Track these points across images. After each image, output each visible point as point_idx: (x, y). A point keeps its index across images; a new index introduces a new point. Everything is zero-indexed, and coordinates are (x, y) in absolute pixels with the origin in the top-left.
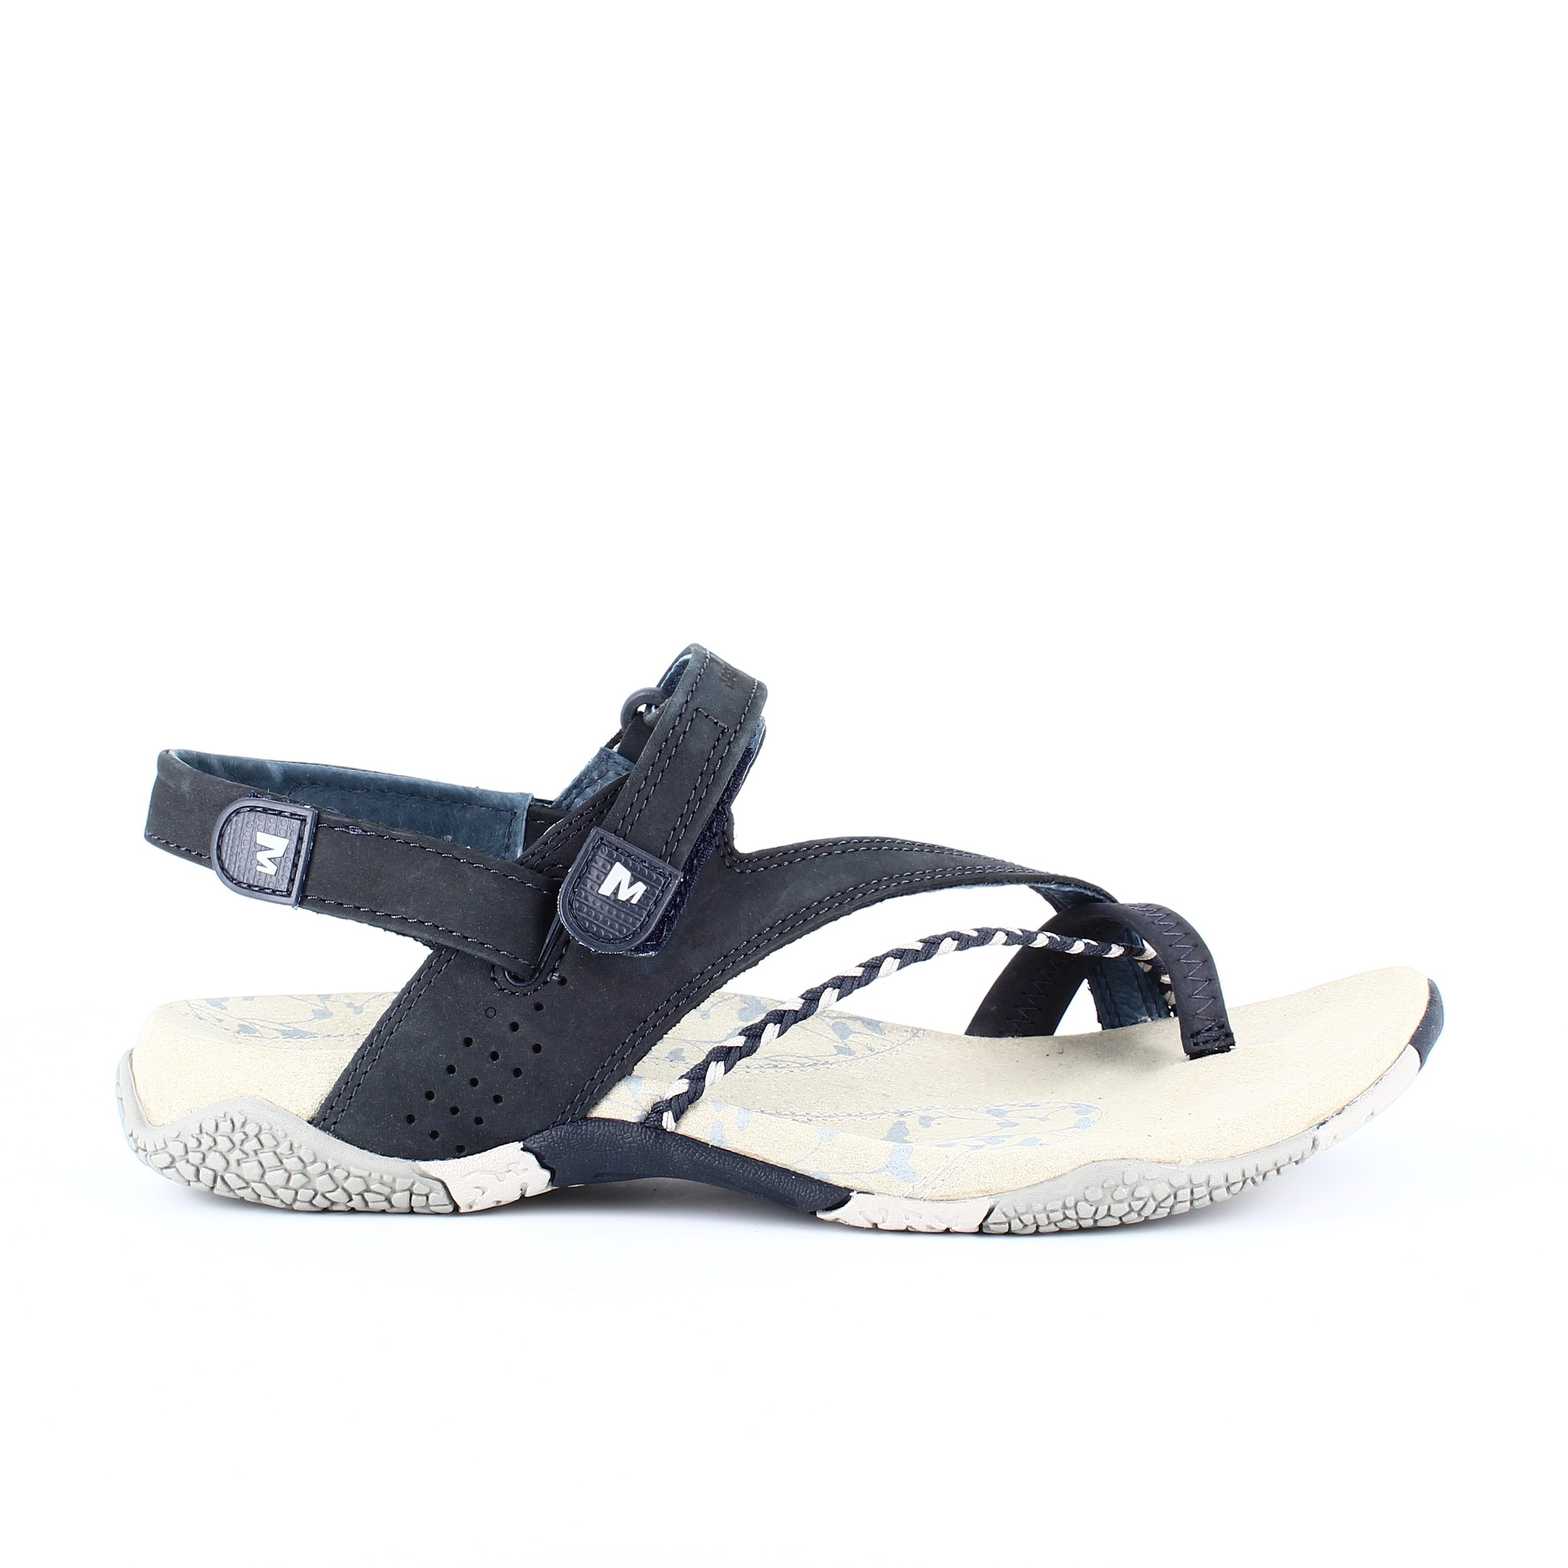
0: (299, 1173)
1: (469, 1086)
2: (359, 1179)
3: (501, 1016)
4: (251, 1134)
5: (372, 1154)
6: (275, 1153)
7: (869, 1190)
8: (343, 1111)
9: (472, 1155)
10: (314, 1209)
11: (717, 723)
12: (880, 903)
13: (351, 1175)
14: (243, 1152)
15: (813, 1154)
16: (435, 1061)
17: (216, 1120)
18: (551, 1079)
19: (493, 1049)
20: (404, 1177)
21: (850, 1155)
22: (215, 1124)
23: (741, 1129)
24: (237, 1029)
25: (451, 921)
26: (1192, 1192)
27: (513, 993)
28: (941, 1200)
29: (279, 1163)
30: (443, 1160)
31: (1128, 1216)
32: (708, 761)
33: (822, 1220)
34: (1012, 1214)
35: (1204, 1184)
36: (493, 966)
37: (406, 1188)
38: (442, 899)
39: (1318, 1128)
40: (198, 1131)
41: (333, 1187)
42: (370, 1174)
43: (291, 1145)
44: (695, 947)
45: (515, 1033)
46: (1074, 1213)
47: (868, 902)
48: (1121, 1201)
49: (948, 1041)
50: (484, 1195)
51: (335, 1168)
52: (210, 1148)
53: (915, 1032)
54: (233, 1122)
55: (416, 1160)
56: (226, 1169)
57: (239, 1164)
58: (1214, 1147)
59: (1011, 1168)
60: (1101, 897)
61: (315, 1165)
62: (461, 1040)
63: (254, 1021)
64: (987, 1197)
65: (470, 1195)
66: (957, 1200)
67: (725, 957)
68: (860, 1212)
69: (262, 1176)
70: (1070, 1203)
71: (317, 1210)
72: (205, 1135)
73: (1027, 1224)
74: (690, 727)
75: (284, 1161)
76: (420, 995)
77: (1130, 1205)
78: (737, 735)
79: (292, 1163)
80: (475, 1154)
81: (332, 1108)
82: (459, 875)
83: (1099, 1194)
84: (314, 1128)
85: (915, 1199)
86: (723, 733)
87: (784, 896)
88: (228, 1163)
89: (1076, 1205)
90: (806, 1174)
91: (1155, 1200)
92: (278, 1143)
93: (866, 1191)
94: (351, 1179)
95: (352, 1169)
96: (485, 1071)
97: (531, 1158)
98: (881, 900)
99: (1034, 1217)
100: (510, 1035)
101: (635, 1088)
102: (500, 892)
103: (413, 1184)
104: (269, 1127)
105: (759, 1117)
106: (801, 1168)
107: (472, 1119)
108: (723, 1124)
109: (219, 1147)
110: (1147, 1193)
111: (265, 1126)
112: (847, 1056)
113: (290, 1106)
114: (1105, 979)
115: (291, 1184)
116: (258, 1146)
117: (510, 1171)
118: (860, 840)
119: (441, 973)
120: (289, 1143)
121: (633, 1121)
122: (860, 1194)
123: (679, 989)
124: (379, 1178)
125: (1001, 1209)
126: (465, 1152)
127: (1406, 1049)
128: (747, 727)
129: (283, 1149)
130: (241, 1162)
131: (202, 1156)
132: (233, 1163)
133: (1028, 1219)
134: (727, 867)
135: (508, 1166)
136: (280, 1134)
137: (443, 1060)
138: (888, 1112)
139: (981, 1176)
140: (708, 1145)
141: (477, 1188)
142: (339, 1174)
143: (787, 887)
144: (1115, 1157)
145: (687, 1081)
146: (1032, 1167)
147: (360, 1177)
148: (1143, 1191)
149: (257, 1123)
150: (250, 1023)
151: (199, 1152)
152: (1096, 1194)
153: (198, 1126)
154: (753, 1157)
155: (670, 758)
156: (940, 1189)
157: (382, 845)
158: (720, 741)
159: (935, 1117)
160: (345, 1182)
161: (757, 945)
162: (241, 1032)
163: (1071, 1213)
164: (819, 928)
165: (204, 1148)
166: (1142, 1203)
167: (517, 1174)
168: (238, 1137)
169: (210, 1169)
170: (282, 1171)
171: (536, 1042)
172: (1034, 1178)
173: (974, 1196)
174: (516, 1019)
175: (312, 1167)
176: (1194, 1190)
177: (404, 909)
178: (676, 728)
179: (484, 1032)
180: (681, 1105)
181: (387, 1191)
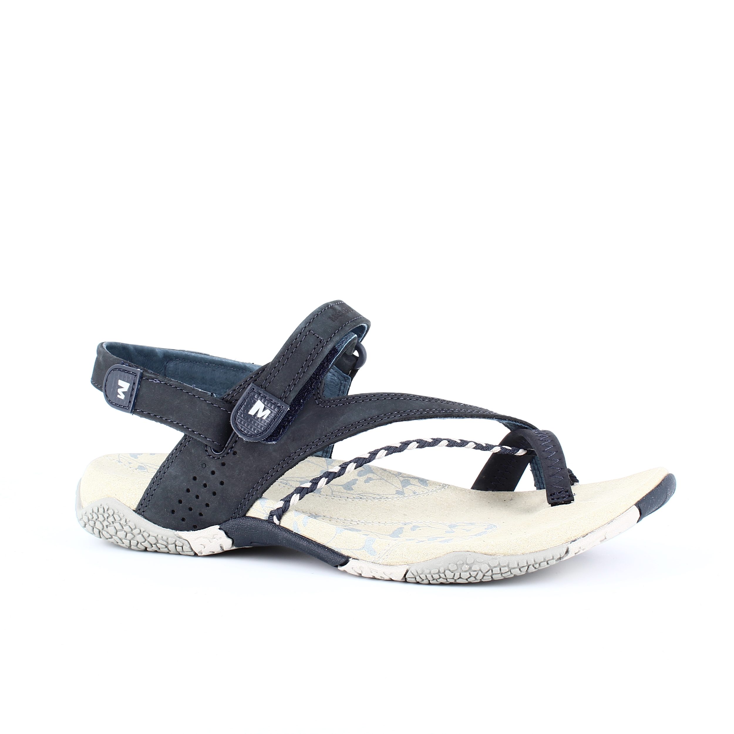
0: (130, 533)
1: (195, 498)
2: (153, 537)
3: (208, 468)
4: (111, 514)
5: (159, 527)
6: (120, 523)
7: (357, 558)
8: (146, 506)
9: (200, 530)
10: (137, 549)
11: (318, 337)
12: (390, 424)
13: (150, 535)
14: (108, 522)
15: (333, 539)
16: (182, 486)
17: (98, 507)
18: (228, 497)
19: (204, 482)
20: (172, 537)
21: (348, 541)
22: (97, 509)
23: (304, 525)
24: (137, 467)
25: (188, 423)
26: (500, 570)
27: (214, 458)
28: (387, 565)
29: (121, 528)
30: (188, 531)
31: (470, 579)
32: (310, 355)
33: (340, 570)
34: (415, 574)
35: (507, 566)
36: (206, 445)
37: (173, 543)
38: (186, 413)
39: (571, 543)
40: (91, 512)
41: (144, 540)
42: (157, 536)
43: (126, 520)
44: (294, 440)
45: (213, 475)
46: (444, 575)
47: (383, 423)
48: (466, 571)
49: (459, 491)
50: (205, 548)
51: (143, 532)
52: (96, 519)
53: (444, 486)
54: (104, 509)
55: (177, 530)
56: (103, 529)
57: (107, 527)
58: (513, 549)
59: (416, 552)
60: (526, 426)
61: (136, 530)
62: (192, 477)
63: (147, 464)
64: (406, 565)
65: (199, 548)
66: (394, 565)
67: (307, 446)
68: (352, 568)
69: (116, 533)
70: (442, 570)
71: (140, 550)
72: (94, 513)
73: (424, 579)
74: (304, 338)
75: (124, 527)
76: (177, 456)
77: (470, 574)
78: (327, 343)
79: (127, 528)
80: (201, 529)
81: (142, 505)
82: (194, 402)
83: (455, 568)
84: (135, 513)
85: (376, 563)
86: (320, 342)
87: (342, 418)
88: (103, 526)
89: (445, 571)
90: (332, 549)
91: (482, 572)
92: (121, 519)
93: (356, 558)
94: (150, 537)
95: (151, 533)
96: (202, 492)
97: (222, 533)
98: (391, 423)
99: (426, 576)
100: (211, 476)
101: (263, 504)
102: (209, 411)
103: (176, 541)
104: (117, 512)
105: (312, 521)
106: (330, 545)
107: (198, 514)
108: (297, 523)
109: (99, 519)
110: (478, 569)
111: (116, 511)
112: (399, 495)
113: (127, 503)
114: (537, 466)
115: (127, 537)
116: (113, 520)
117: (215, 538)
118: (389, 394)
119: (186, 447)
120: (125, 519)
121: (263, 519)
122: (353, 560)
123: (284, 460)
124: (161, 537)
125: (411, 572)
126: (197, 529)
127: (632, 507)
128: (333, 339)
129: (123, 522)
130: (108, 526)
131: (94, 523)
132: (105, 527)
133: (423, 577)
134: (317, 404)
135: (213, 536)
136: (121, 515)
137: (185, 486)
138: (400, 522)
139: (403, 555)
140: (293, 532)
141: (201, 545)
142: (145, 535)
143: (344, 415)
144: (464, 550)
145: (283, 502)
146: (426, 552)
147: (154, 537)
148: (476, 567)
149: (113, 510)
150: (145, 465)
151: (93, 521)
152: (453, 567)
153: (92, 509)
154: (311, 539)
155: (292, 353)
156: (386, 559)
157: (166, 388)
158: (318, 346)
159: (420, 526)
160: (148, 538)
161: (323, 441)
162: (137, 469)
163: (442, 575)
164: (356, 434)
165: (94, 519)
166: (476, 573)
167: (218, 540)
168: (106, 515)
169: (98, 529)
170: (123, 532)
171: (221, 480)
172: (427, 558)
173: (401, 564)
174: (214, 469)
175: (135, 530)
176: (501, 569)
177: (172, 417)
178: (297, 339)
179: (201, 474)
180: (281, 513)
181: (165, 543)
